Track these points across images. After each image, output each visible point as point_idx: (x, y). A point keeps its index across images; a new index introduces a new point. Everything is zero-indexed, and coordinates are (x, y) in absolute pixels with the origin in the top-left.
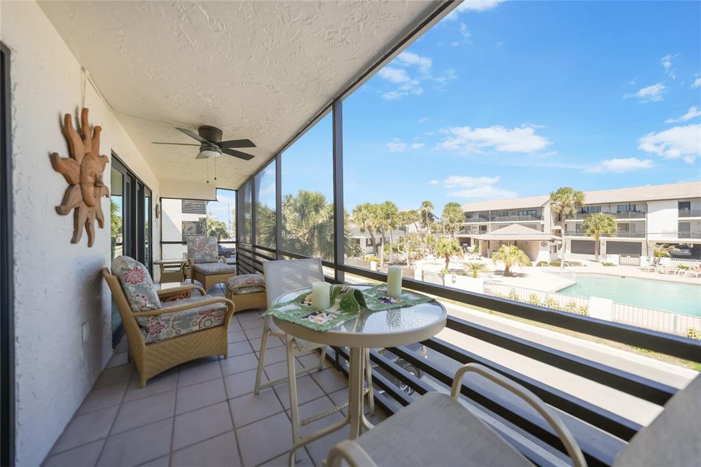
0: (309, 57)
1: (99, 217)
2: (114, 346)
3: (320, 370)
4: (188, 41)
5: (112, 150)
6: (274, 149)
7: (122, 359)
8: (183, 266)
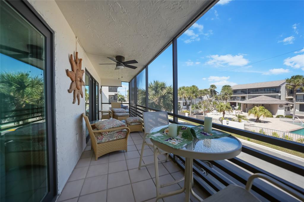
0: (163, 19)
1: (82, 93)
2: (86, 143)
3: (166, 162)
4: (113, 19)
5: (86, 68)
6: (145, 64)
7: (89, 148)
8: (110, 112)
